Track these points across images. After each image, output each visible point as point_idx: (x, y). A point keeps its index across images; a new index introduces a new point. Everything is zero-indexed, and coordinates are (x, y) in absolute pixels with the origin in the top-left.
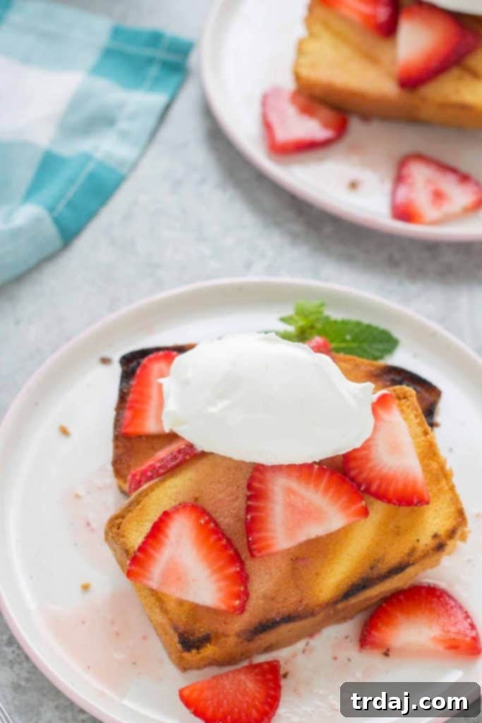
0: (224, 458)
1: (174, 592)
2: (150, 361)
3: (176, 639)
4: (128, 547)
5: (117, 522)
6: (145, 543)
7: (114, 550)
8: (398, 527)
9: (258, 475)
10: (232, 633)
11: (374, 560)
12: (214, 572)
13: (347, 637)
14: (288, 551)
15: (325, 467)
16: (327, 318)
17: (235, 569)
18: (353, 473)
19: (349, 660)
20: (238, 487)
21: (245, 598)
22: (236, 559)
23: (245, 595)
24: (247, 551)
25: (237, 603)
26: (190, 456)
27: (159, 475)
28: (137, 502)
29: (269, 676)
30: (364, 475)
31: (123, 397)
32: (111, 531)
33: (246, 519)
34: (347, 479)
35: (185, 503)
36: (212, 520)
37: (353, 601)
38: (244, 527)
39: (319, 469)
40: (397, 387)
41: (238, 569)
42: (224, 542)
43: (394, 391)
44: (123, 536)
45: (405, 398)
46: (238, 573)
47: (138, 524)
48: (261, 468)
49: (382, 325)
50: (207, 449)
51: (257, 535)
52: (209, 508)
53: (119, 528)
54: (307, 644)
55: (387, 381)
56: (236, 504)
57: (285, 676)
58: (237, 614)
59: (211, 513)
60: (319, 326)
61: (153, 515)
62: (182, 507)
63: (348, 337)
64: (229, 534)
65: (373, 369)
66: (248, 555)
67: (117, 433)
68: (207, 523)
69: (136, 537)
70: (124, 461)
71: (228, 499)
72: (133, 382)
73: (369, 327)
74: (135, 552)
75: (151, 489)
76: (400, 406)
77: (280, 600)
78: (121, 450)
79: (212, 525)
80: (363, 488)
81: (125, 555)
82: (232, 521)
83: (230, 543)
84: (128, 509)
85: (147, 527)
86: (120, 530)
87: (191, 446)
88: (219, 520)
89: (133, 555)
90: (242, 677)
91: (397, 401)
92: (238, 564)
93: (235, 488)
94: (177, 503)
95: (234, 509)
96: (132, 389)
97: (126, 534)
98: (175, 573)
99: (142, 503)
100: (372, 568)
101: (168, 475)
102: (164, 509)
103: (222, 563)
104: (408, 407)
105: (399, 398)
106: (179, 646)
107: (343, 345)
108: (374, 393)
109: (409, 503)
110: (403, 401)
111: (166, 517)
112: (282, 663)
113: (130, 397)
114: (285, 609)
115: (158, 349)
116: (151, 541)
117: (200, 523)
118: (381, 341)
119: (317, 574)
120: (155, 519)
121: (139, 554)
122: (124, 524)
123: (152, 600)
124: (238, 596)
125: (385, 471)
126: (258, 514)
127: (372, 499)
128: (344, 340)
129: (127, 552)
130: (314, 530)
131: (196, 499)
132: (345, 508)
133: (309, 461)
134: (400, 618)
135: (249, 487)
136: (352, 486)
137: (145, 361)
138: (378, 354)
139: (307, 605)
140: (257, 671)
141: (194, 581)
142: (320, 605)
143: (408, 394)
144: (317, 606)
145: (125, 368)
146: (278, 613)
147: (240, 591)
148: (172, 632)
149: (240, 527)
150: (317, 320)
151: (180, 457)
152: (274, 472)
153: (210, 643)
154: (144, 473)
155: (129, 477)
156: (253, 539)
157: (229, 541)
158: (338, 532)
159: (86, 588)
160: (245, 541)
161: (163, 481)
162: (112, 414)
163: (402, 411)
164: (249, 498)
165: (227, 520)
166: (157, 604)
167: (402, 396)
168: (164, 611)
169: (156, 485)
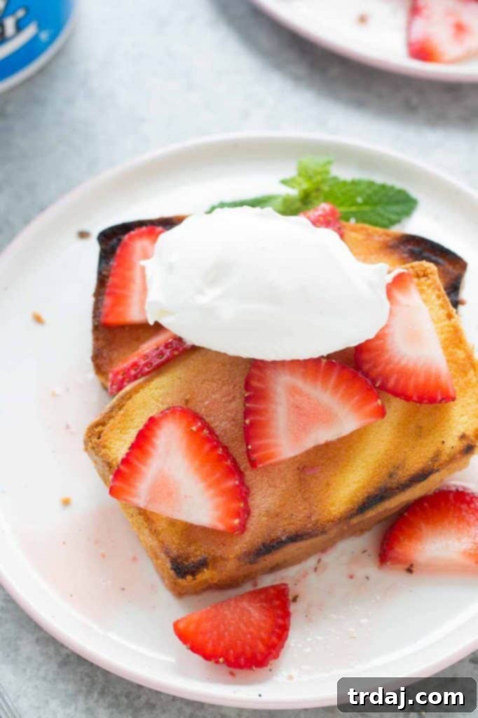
0: (218, 354)
1: (164, 509)
2: (131, 238)
3: (169, 565)
4: (110, 460)
5: (97, 430)
6: (128, 455)
7: (95, 462)
8: (420, 427)
9: (256, 372)
10: (232, 556)
11: (394, 467)
12: (210, 486)
13: (364, 552)
14: (293, 460)
15: (334, 361)
16: (335, 178)
17: (233, 482)
18: (366, 367)
19: (367, 578)
20: (235, 386)
21: (246, 516)
22: (235, 470)
23: (245, 513)
24: (246, 460)
25: (237, 521)
26: (179, 351)
27: (143, 375)
28: (119, 406)
29: (277, 603)
30: (380, 369)
31: (102, 281)
32: (91, 441)
33: (245, 423)
34: (360, 375)
35: (174, 407)
36: (206, 425)
37: (371, 514)
38: (241, 433)
39: (326, 364)
40: (416, 263)
41: (237, 483)
42: (220, 451)
43: (412, 267)
44: (104, 447)
45: (425, 275)
46: (237, 486)
47: (121, 432)
48: (261, 365)
49: (399, 185)
50: (198, 343)
51: (257, 443)
52: (202, 411)
53: (99, 437)
54: (319, 561)
55: (404, 253)
56: (233, 405)
57: (295, 599)
58: (237, 535)
59: (204, 417)
60: (326, 188)
61: (139, 423)
62: (171, 411)
63: (359, 200)
64: (225, 440)
65: (388, 239)
66: (248, 465)
67: (96, 323)
68: (201, 429)
69: (119, 448)
70: (105, 355)
71: (223, 400)
72: (113, 263)
73: (383, 187)
74: (118, 466)
75: (136, 390)
76: (418, 285)
77: (287, 515)
78: (101, 343)
79: (206, 432)
80: (378, 385)
81: (107, 468)
82: (228, 426)
83: (227, 453)
84: (109, 416)
85: (131, 436)
86: (100, 440)
87: (180, 340)
88: (213, 425)
89: (116, 468)
90: (245, 604)
91: (416, 280)
92: (237, 477)
93: (231, 387)
94: (165, 406)
95: (231, 411)
96: (113, 271)
97: (107, 443)
98: (164, 488)
99: (125, 408)
100: (391, 476)
101: (154, 374)
102: (151, 415)
103: (218, 475)
104: (429, 286)
105: (418, 276)
106: (172, 572)
107: (354, 209)
108: (389, 272)
109: (432, 400)
110: (423, 280)
111: (152, 423)
112: (291, 586)
113: (111, 281)
114: (291, 526)
115: (140, 224)
116: (137, 452)
117: (192, 431)
118: (397, 203)
119: (328, 485)
120: (141, 426)
121: (122, 468)
122: (105, 432)
123: (140, 519)
124: (238, 515)
125: (403, 362)
126: (258, 418)
127: (390, 396)
128: (355, 204)
129: (109, 465)
130: (323, 435)
131: (187, 402)
132: (359, 407)
133: (316, 355)
134: (425, 529)
135: (247, 386)
136: (366, 382)
137: (126, 237)
138: (394, 217)
139: (317, 521)
140: (263, 596)
141: (186, 497)
142: (333, 521)
143: (429, 271)
144: (328, 522)
145: (104, 247)
146: (284, 531)
147: (240, 507)
148: (163, 556)
149: (239, 433)
150: (324, 181)
151: (168, 353)
152: (275, 369)
153: (207, 568)
154: (126, 372)
155: (111, 376)
156: (252, 447)
157: (225, 448)
158: (352, 434)
159: (66, 502)
160: (243, 449)
161: (148, 381)
162: (90, 301)
163: (422, 292)
164: (247, 399)
165: (223, 424)
166: (146, 524)
167: (421, 274)
168: (155, 532)
169: (141, 387)
